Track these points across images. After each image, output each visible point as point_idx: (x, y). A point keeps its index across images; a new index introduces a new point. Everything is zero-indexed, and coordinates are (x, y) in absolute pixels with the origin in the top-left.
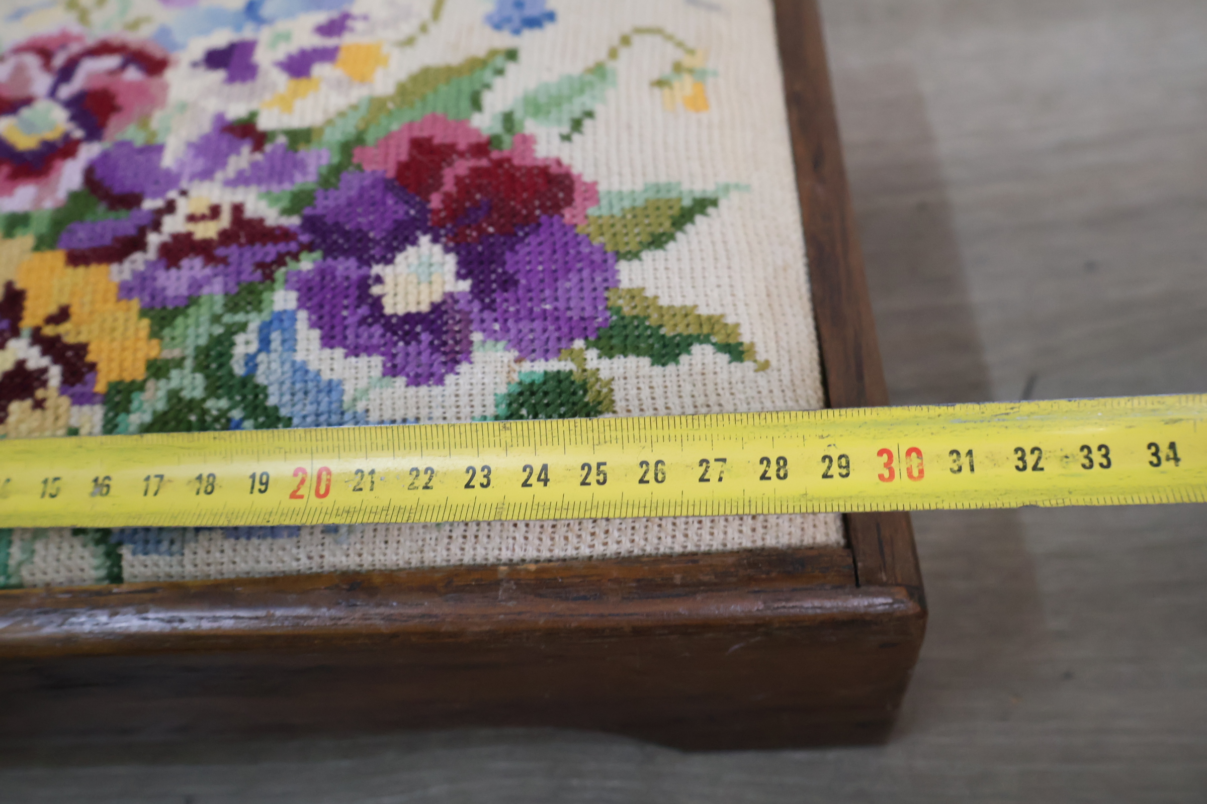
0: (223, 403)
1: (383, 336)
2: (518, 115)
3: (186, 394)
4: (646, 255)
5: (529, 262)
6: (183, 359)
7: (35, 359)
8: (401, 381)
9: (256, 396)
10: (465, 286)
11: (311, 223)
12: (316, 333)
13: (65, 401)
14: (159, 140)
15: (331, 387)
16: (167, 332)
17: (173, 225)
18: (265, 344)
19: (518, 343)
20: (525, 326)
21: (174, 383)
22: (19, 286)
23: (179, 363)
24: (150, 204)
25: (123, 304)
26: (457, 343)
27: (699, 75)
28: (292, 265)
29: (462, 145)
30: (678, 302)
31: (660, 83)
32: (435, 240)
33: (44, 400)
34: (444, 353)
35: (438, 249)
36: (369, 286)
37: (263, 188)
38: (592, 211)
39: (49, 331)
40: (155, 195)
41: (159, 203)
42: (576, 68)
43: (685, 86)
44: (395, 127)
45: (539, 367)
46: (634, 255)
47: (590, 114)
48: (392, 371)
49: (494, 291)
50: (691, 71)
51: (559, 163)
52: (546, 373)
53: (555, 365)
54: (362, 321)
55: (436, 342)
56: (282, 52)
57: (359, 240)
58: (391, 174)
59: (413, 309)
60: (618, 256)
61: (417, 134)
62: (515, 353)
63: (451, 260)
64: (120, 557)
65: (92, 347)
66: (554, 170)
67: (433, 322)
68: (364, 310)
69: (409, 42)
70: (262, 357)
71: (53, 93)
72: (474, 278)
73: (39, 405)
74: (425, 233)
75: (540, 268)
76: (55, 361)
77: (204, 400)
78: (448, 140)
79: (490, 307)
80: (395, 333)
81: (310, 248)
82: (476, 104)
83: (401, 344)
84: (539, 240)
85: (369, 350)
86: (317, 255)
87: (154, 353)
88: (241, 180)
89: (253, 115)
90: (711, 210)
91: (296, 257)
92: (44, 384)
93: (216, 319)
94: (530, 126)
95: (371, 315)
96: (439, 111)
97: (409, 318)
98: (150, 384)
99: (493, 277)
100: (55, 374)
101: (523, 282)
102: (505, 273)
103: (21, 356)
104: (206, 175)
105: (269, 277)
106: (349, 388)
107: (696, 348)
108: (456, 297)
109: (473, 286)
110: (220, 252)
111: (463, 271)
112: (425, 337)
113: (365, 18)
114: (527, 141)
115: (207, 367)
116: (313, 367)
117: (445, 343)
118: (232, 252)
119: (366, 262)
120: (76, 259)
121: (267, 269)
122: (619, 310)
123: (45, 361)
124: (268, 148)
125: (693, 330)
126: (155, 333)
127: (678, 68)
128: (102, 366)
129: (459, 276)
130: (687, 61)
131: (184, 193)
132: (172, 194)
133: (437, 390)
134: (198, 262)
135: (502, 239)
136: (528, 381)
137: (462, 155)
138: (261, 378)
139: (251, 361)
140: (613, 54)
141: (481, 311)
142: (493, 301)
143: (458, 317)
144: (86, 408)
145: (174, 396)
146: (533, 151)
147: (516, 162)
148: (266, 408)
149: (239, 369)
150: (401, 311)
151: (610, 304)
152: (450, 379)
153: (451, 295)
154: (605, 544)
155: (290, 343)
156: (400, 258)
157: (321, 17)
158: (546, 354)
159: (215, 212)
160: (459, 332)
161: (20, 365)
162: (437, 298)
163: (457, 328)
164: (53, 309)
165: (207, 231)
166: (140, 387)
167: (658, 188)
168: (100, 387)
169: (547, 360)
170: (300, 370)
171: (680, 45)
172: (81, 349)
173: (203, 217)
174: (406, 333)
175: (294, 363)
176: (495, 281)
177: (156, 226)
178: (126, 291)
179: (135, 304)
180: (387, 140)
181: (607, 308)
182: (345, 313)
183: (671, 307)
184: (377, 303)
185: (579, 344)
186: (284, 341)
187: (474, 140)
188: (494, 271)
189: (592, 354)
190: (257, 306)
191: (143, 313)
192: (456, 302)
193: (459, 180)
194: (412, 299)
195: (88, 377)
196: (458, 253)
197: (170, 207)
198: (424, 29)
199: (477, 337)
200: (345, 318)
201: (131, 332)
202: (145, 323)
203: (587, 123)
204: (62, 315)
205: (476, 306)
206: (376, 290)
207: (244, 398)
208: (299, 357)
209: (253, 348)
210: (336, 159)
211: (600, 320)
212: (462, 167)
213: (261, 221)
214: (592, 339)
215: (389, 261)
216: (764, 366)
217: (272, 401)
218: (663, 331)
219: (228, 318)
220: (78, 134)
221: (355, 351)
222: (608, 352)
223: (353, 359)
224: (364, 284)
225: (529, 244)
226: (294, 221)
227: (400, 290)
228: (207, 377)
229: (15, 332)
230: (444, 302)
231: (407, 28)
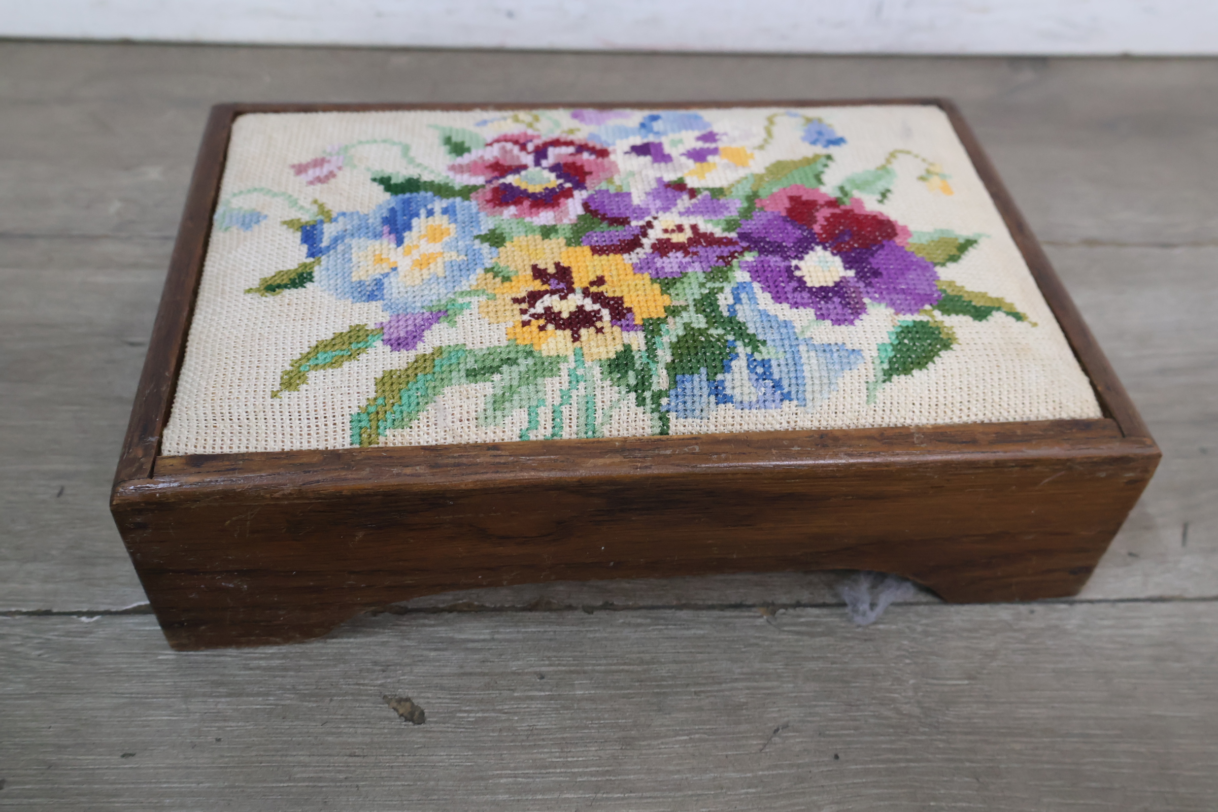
0: (720, 331)
1: (810, 298)
2: (847, 188)
3: (695, 326)
4: (949, 265)
5: (884, 264)
6: (688, 306)
7: (589, 305)
8: (828, 322)
9: (740, 328)
10: (851, 273)
11: (743, 236)
12: (768, 296)
13: (617, 329)
14: (625, 190)
15: (786, 324)
16: (672, 291)
17: (655, 234)
18: (738, 300)
19: (892, 304)
20: (894, 296)
21: (686, 320)
22: (565, 264)
23: (685, 308)
24: (634, 223)
25: (639, 276)
26: (857, 303)
27: (943, 177)
28: (740, 258)
29: (821, 202)
30: (976, 290)
31: (922, 178)
32: (825, 248)
33: (602, 328)
34: (850, 308)
35: (828, 254)
36: (793, 271)
37: (706, 217)
38: (910, 240)
39: (594, 289)
40: (636, 218)
41: (642, 223)
42: (872, 167)
43: (935, 180)
44: (775, 190)
45: (908, 319)
46: (943, 265)
47: (888, 191)
48: (821, 316)
49: (869, 277)
50: (937, 174)
51: (881, 214)
52: (914, 322)
53: (918, 317)
54: (795, 290)
55: (843, 302)
56: (682, 149)
57: (778, 246)
58: (784, 214)
59: (825, 285)
60: (935, 265)
61: (790, 194)
62: (892, 311)
63: (838, 260)
64: (668, 419)
65: (625, 299)
66: (880, 217)
67: (838, 292)
68: (794, 284)
69: (761, 147)
70: (737, 307)
71: (537, 163)
72: (856, 269)
73: (600, 330)
74: (818, 244)
75: (891, 267)
76: (604, 306)
77: (707, 329)
78: (811, 198)
79: (869, 284)
80: (817, 297)
81: (749, 249)
82: (819, 180)
83: (822, 302)
84: (885, 253)
85: (805, 305)
86: (755, 253)
87: (667, 303)
88: (688, 212)
89: (681, 179)
90: (975, 245)
91: (741, 253)
92: (600, 319)
93: (702, 285)
94: (856, 194)
95: (800, 287)
96: (799, 183)
97: (822, 288)
98: (670, 320)
99: (866, 270)
100: (605, 313)
101: (884, 273)
102: (871, 268)
103: (580, 303)
104: (666, 209)
105: (728, 263)
106: (797, 324)
107: (994, 313)
108: (848, 279)
109: (857, 273)
110: (691, 249)
111: (847, 266)
112: (837, 300)
113: (725, 134)
114: (859, 202)
115: (704, 311)
116: (772, 313)
117: (849, 303)
118: (699, 249)
119: (786, 258)
120: (598, 250)
121: (727, 261)
122: (945, 291)
123: (597, 307)
124: (699, 197)
125: (989, 304)
126: (663, 292)
127: (928, 172)
128: (634, 310)
129: (846, 268)
130: (932, 169)
131: (655, 218)
132: (648, 218)
133: (851, 328)
134: (680, 254)
135: (864, 251)
136: (905, 325)
137: (822, 206)
138: (740, 318)
139: (731, 308)
140: (888, 161)
141: (866, 287)
142: (870, 282)
143: (852, 290)
144: (632, 333)
145: (686, 326)
146: (863, 207)
147: (856, 211)
148: (748, 335)
149: (726, 314)
150: (817, 285)
151: (939, 288)
152: (857, 322)
153: (844, 277)
154: (968, 416)
155: (752, 299)
156: (807, 257)
157: (697, 133)
158: (911, 311)
159: (680, 228)
160: (855, 297)
161: (580, 308)
162: (837, 279)
163: (854, 295)
164: (593, 278)
165: (677, 238)
166: (664, 321)
167: (942, 231)
168: (638, 321)
169: (912, 314)
170: (764, 314)
171: (924, 160)
172: (619, 300)
173: (673, 231)
174: (824, 297)
175: (759, 311)
176: (867, 272)
177: (645, 235)
178: (638, 268)
179: (647, 276)
180: (773, 196)
181: (937, 291)
182: (783, 284)
183: (973, 292)
184: (801, 281)
185: (927, 307)
186: (749, 299)
187: (826, 199)
188: (865, 267)
189: (937, 314)
190: (726, 279)
191: (653, 281)
192: (849, 282)
193: (827, 219)
194: (822, 279)
195: (629, 315)
196: (841, 257)
197: (649, 225)
198: (765, 141)
199: (866, 300)
200: (784, 287)
201: (648, 292)
202: (657, 286)
203: (889, 195)
204: (600, 281)
205: (861, 285)
206: (797, 273)
207: (732, 329)
208: (761, 307)
209: (731, 301)
210: (746, 205)
211: (936, 295)
212: (827, 212)
213: (712, 234)
214: (934, 305)
215: (801, 259)
216: (1035, 325)
217: (751, 331)
218: (973, 304)
219: (709, 285)
220: (568, 185)
221: (796, 305)
222: (946, 311)
223: (795, 310)
224: (789, 271)
225: (880, 254)
226: (733, 235)
227: (813, 274)
228: (706, 316)
229: (572, 291)
230: (841, 281)
231: (757, 141)
